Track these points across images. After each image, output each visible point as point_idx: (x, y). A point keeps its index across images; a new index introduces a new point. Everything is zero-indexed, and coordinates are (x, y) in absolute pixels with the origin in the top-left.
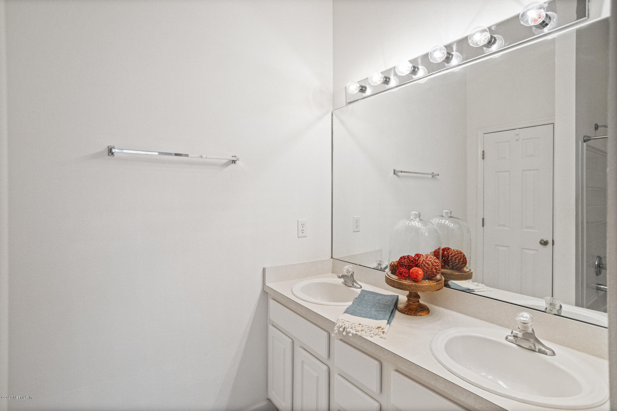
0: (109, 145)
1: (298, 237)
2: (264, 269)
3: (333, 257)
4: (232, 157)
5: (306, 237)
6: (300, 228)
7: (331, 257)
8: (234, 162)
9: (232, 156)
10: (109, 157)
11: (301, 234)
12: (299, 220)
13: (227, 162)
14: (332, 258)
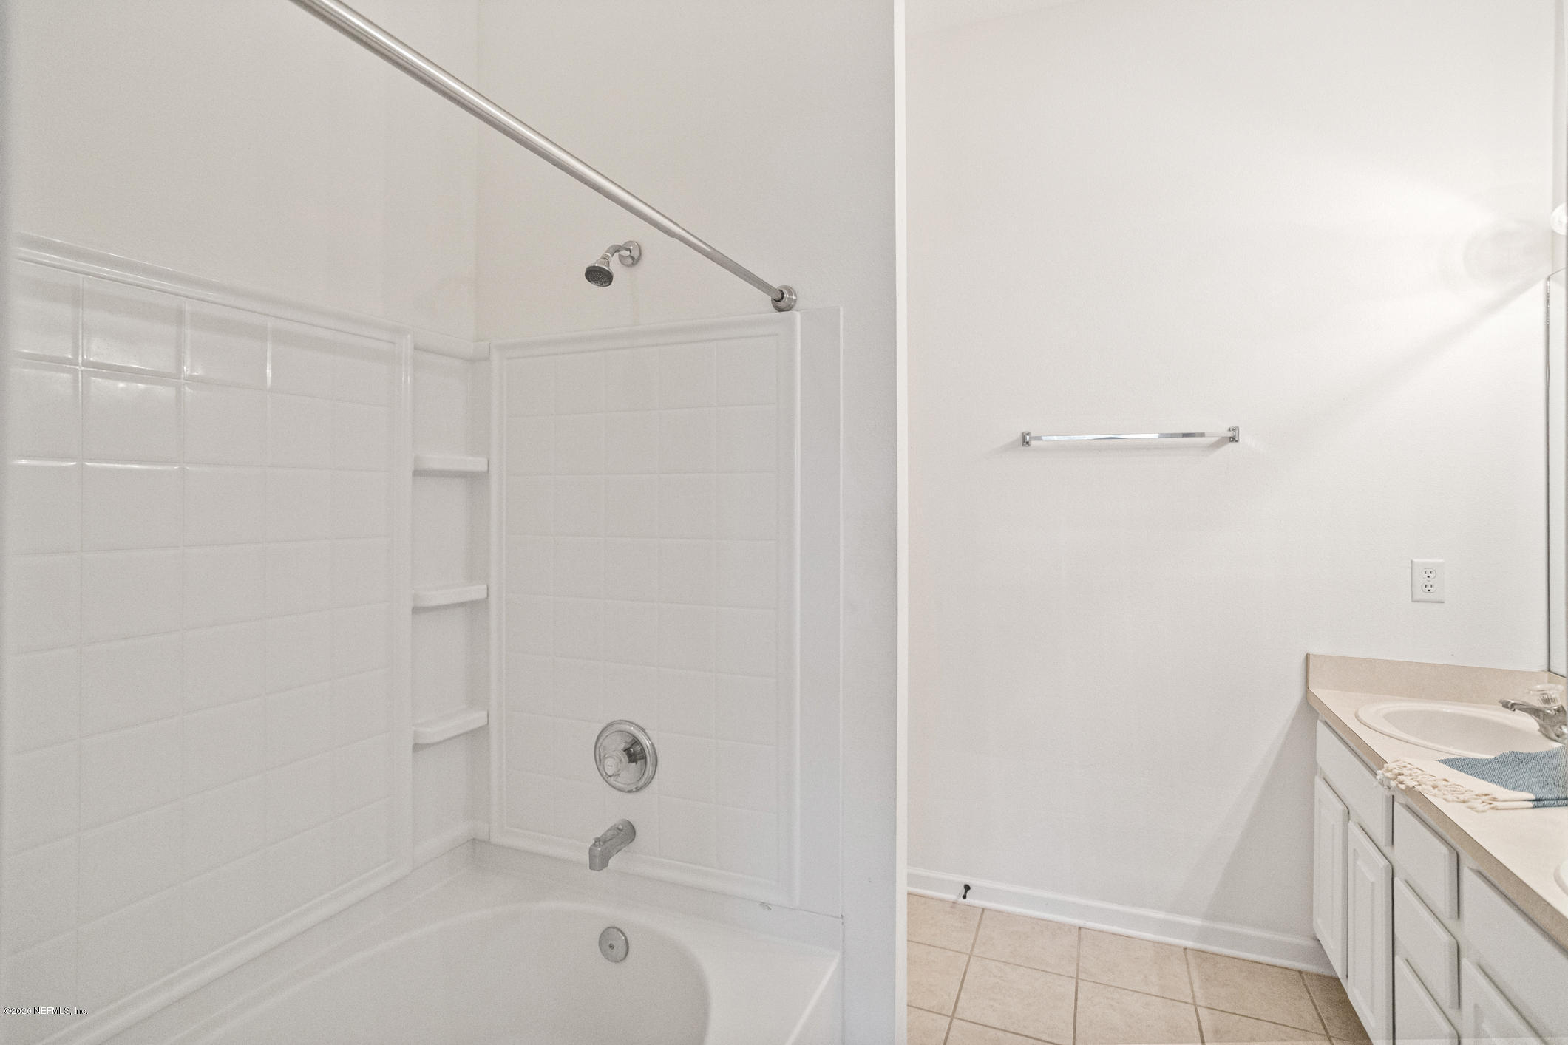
0: (1024, 430)
1: (1413, 601)
2: (1308, 657)
3: (1551, 670)
4: (1230, 430)
5: (1443, 602)
6: (1421, 579)
7: (1545, 668)
8: (1233, 439)
9: (1227, 429)
10: (1024, 448)
11: (1420, 594)
12: (1415, 560)
13: (1218, 441)
14: (1549, 670)
